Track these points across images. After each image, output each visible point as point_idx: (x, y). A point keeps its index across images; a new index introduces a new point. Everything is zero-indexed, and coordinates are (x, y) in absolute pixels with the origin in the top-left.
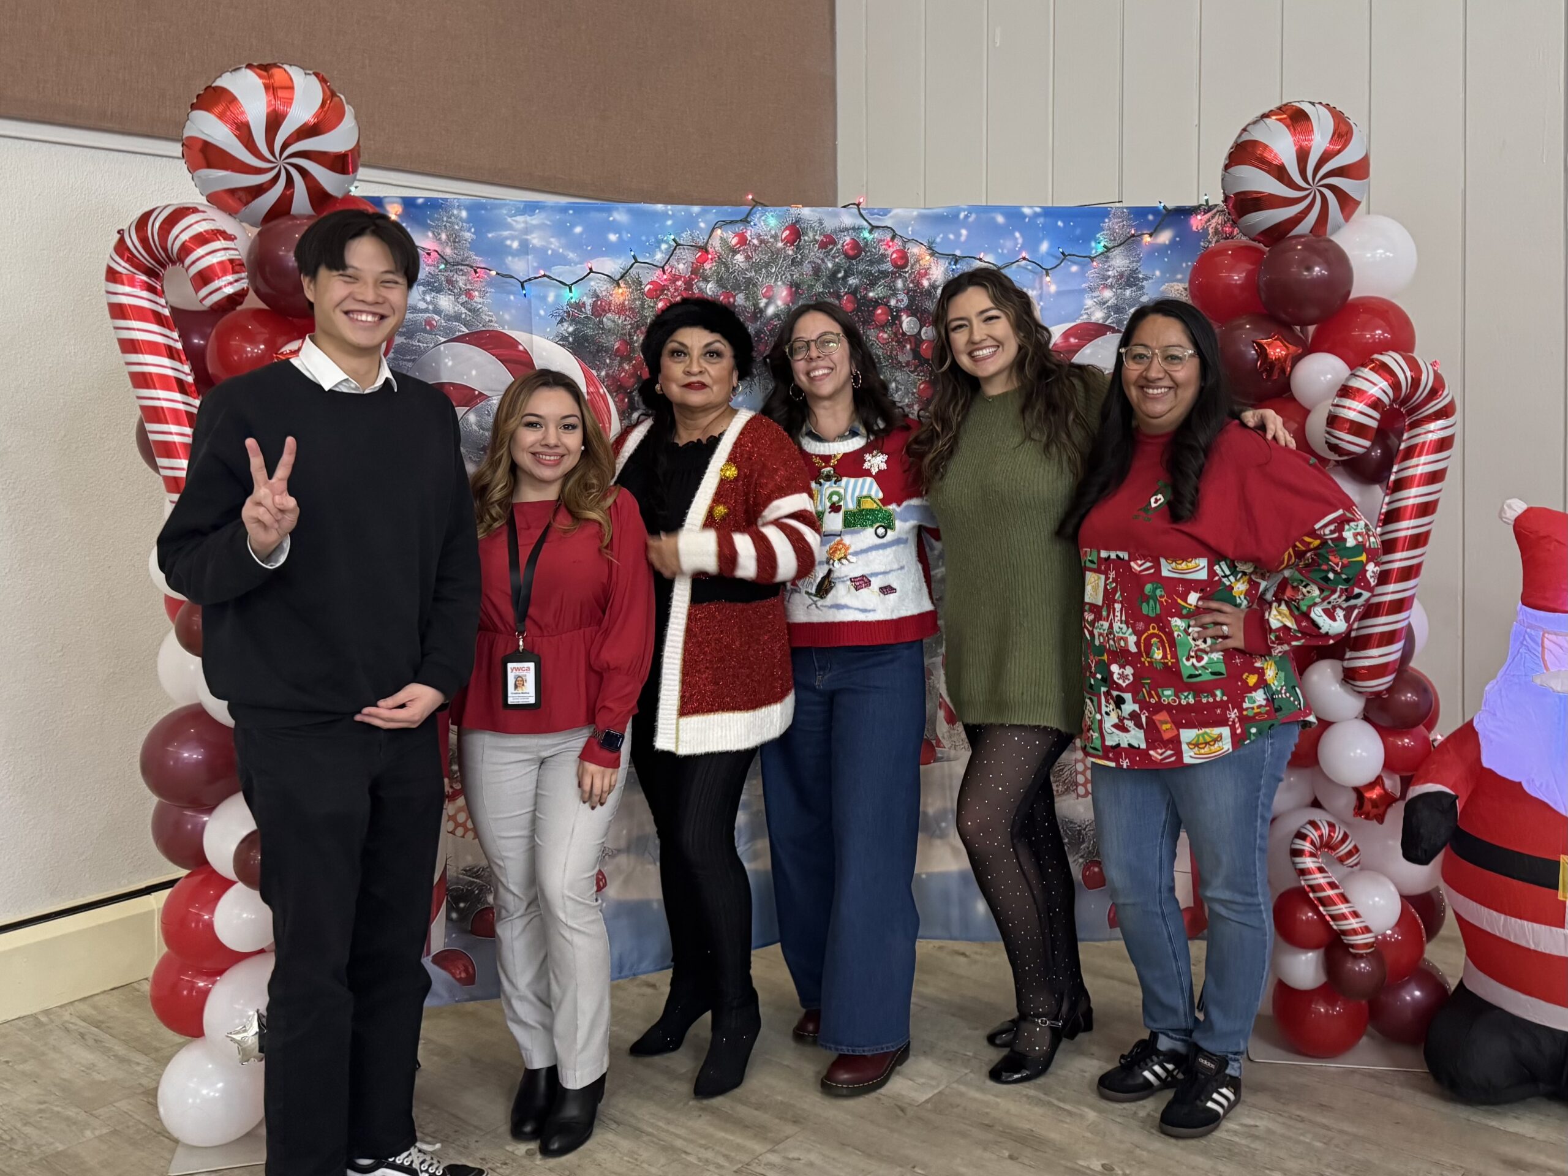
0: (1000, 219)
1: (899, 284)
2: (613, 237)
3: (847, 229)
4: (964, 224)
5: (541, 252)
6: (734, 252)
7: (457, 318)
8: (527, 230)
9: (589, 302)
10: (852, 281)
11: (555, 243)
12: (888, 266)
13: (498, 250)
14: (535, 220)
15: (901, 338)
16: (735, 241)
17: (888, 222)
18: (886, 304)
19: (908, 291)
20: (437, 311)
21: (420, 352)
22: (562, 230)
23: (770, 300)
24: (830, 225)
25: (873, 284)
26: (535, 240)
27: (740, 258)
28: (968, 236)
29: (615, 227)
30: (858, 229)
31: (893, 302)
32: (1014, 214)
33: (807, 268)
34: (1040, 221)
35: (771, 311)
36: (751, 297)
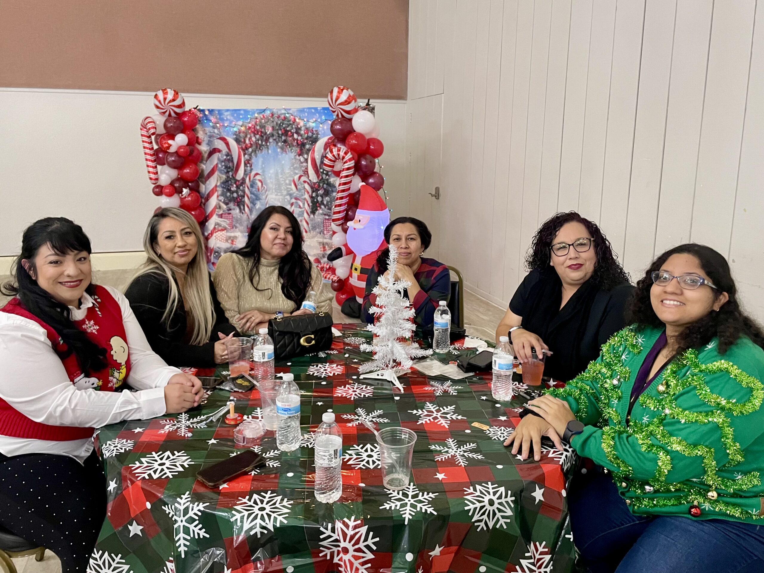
0: (313, 111)
1: (294, 126)
2: (241, 117)
3: (282, 114)
4: (306, 112)
5: (229, 120)
6: (262, 119)
7: (218, 134)
8: (227, 115)
9: (238, 131)
10: (284, 126)
11: (232, 118)
12: (291, 122)
13: (222, 120)
14: (228, 113)
15: (294, 139)
16: (262, 117)
17: (291, 112)
18: (291, 132)
19: (296, 128)
20: (214, 133)
21: (212, 141)
22: (232, 115)
23: (268, 130)
24: (279, 113)
25: (288, 126)
26: (229, 117)
27: (263, 121)
28: (308, 115)
29: (242, 114)
30: (285, 114)
31: (292, 131)
32: (316, 109)
33: (275, 123)
34: (322, 111)
35: (268, 133)
36: (265, 130)
